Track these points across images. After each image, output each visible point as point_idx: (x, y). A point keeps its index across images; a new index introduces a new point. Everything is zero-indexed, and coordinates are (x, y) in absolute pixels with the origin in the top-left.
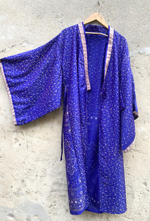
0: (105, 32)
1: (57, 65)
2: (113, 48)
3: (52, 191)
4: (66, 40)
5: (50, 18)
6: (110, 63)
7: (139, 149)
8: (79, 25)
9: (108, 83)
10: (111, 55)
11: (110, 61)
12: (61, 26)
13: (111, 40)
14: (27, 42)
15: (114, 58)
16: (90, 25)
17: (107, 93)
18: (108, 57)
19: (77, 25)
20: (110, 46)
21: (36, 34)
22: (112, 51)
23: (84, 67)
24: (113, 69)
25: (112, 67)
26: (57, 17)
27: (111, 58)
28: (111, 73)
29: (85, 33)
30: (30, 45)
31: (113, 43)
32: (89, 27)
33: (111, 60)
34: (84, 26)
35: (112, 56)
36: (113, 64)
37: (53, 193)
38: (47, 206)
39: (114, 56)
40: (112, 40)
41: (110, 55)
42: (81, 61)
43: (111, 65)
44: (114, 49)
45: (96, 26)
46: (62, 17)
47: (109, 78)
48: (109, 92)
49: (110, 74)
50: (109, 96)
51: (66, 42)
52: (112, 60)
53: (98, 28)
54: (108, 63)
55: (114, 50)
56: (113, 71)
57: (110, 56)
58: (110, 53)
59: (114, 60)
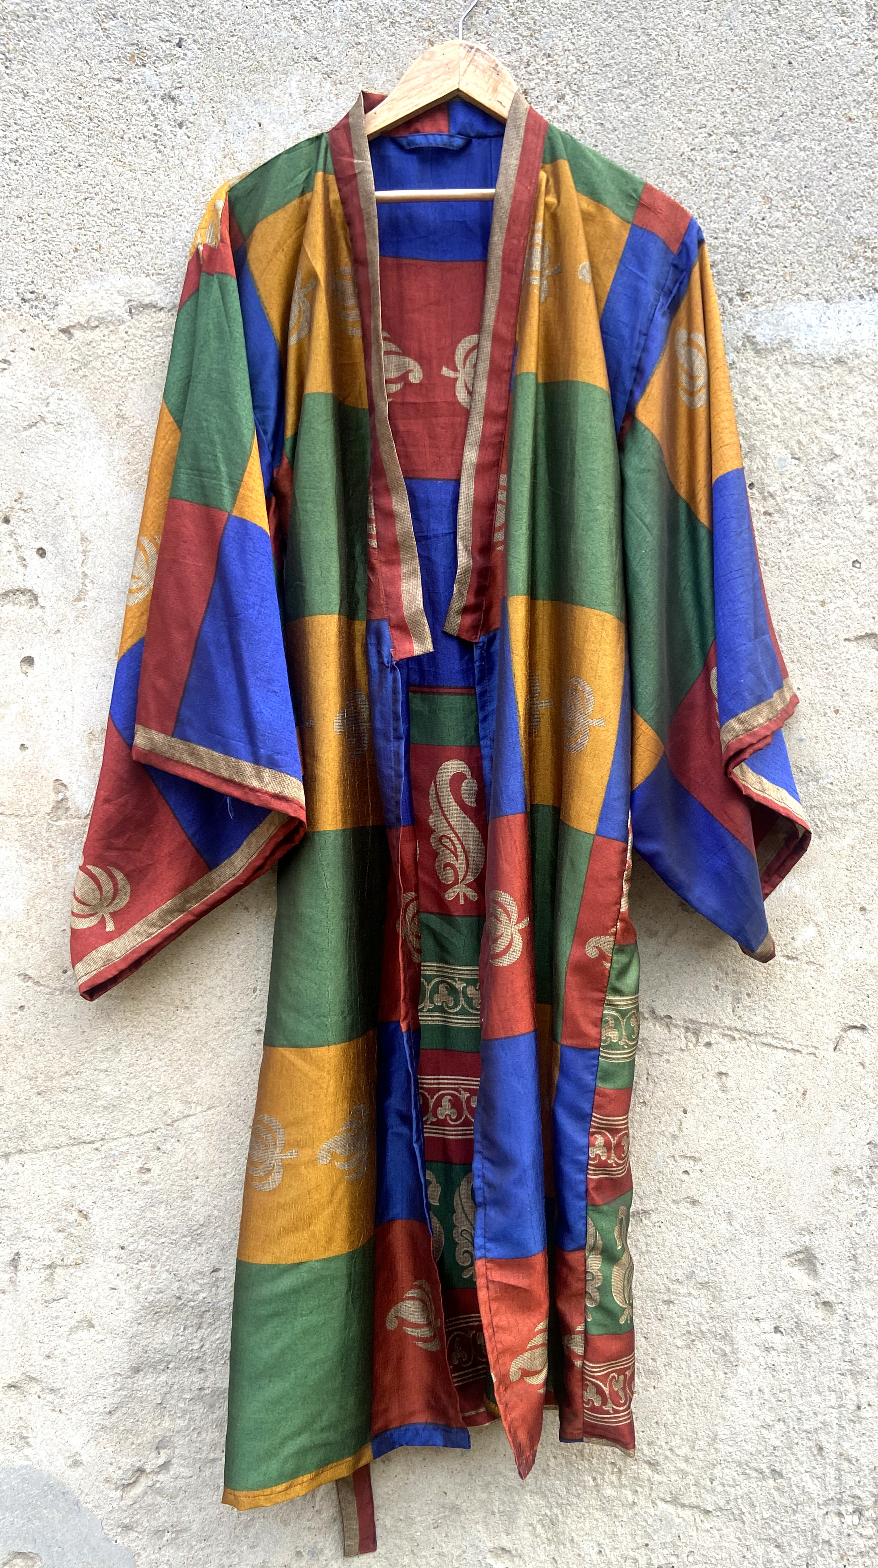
3: (137, 1370)
37: (147, 1380)
38: (107, 1481)
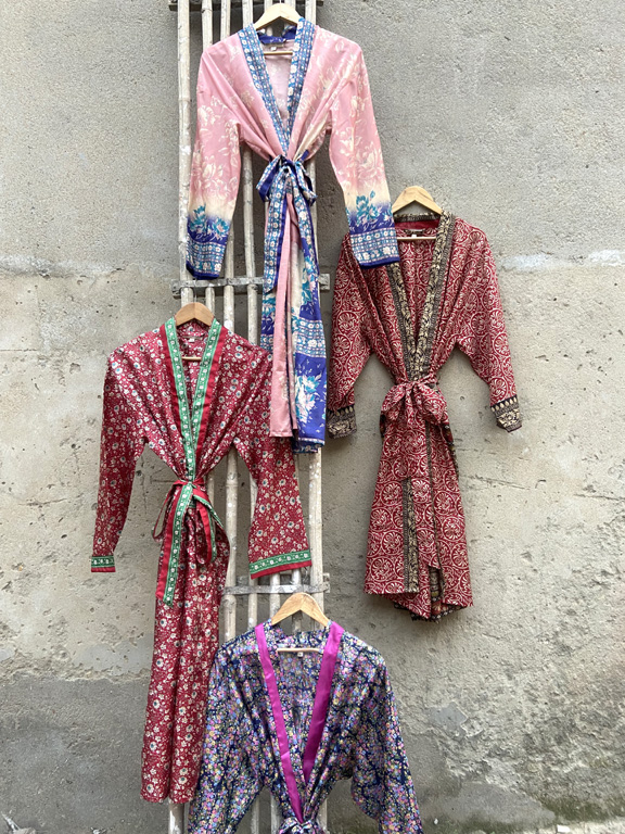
7: (510, 479)
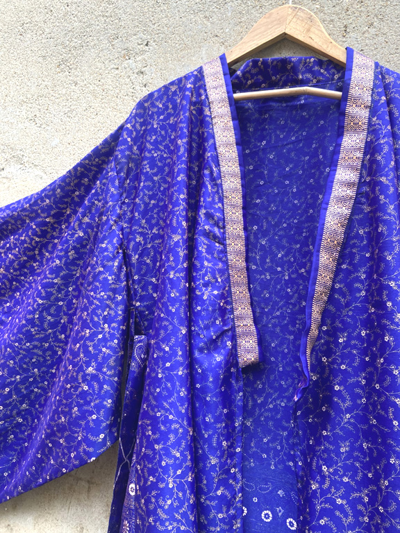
0: (328, 80)
1: (104, 246)
2: (371, 148)
4: (148, 138)
5: (99, 65)
6: (350, 225)
8: (207, 71)
9: (343, 331)
10: (361, 183)
11: (350, 220)
12: (138, 88)
13: (358, 112)
14: (19, 160)
15: (374, 202)
16: (255, 63)
17: (337, 388)
18: (342, 200)
19: (200, 70)
20: (352, 142)
21: (49, 128)
22: (363, 165)
23: (224, 252)
24: (371, 258)
25: (365, 249)
26: (128, 54)
27: (357, 202)
28: (357, 279)
29: (230, 98)
30: (30, 170)
31: (370, 124)
32: (254, 71)
33: (356, 209)
34: (229, 69)
35: (366, 189)
36: (369, 233)
39: (373, 191)
40: (364, 114)
41: (349, 184)
42: (211, 222)
43: (357, 236)
44: (373, 155)
45: (284, 62)
46: (144, 52)
47: (348, 305)
48: (350, 389)
49: (357, 285)
50: (349, 410)
51: (151, 144)
52: (367, 209)
53: (295, 70)
54: (341, 230)
55: (373, 161)
56: (371, 267)
57: (351, 192)
58: (353, 176)
59: (374, 212)
